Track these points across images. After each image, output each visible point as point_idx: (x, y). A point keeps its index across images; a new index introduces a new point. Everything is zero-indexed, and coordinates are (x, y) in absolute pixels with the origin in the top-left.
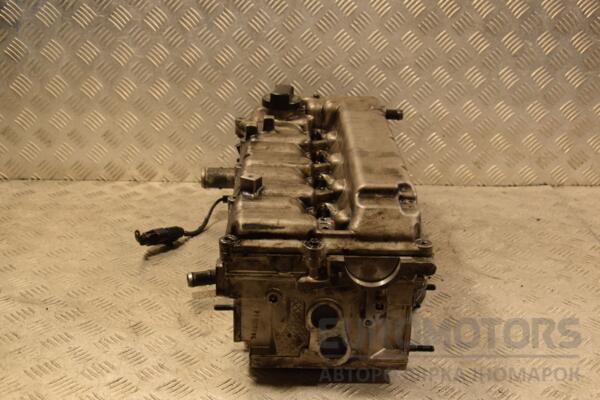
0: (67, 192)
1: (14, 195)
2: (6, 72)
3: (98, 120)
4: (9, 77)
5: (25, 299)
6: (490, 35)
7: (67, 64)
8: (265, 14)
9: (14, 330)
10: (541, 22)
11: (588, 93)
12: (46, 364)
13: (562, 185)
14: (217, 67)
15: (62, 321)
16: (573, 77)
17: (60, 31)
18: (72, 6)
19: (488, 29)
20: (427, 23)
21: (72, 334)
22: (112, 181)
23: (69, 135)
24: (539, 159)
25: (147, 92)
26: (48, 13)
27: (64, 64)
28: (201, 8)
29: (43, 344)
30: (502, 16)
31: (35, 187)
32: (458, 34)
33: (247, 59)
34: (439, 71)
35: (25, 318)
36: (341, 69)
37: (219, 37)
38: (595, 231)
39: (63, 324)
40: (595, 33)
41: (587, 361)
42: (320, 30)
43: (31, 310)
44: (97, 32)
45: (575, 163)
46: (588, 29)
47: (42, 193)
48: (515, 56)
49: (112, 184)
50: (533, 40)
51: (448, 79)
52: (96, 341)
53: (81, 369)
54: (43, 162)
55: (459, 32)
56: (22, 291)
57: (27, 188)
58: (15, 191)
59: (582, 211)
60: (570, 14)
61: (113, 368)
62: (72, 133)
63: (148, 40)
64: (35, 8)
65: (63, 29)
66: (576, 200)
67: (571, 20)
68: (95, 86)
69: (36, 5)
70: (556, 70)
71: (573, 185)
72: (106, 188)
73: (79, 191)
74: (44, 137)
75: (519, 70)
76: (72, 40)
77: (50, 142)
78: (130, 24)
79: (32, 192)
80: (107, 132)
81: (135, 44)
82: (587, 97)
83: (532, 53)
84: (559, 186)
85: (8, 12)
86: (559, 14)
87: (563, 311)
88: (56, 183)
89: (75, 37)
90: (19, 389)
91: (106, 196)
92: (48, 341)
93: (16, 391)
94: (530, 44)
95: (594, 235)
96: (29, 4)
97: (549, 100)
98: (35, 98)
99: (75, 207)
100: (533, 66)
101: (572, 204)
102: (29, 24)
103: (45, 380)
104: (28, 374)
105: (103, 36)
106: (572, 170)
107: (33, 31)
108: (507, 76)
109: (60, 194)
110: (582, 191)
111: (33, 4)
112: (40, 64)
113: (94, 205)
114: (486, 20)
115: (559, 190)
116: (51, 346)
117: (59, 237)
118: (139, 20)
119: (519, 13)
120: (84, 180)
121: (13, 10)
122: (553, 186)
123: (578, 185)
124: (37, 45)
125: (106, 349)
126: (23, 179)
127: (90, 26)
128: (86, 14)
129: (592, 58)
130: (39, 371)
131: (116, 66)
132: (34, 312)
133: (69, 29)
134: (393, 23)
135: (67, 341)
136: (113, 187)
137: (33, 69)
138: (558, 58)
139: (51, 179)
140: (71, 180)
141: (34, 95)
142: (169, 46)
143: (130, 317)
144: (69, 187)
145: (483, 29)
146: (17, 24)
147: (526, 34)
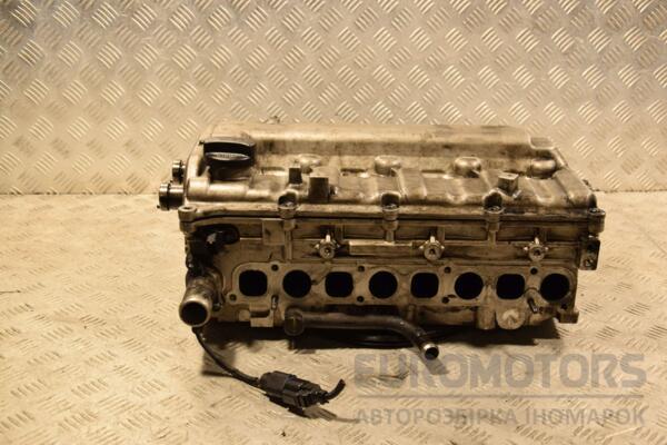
0: (88, 207)
1: (31, 211)
2: (20, 77)
3: (120, 128)
4: (23, 82)
5: (59, 317)
6: (538, 32)
7: (86, 68)
8: (301, 12)
9: (54, 349)
10: (593, 18)
11: (641, 93)
12: (93, 383)
13: (616, 191)
14: (248, 69)
15: (103, 339)
16: (626, 75)
17: (79, 32)
18: (92, 5)
19: (536, 26)
20: (472, 19)
21: (115, 352)
22: (136, 194)
23: (88, 145)
24: (591, 163)
25: (174, 98)
26: (66, 13)
27: (83, 67)
28: (232, 6)
29: (87, 362)
30: (551, 11)
31: (52, 201)
32: (506, 31)
33: (280, 59)
34: (485, 71)
35: (63, 336)
36: (382, 70)
37: (250, 38)
38: (654, 237)
39: (105, 343)
40: (649, 29)
41: (655, 368)
42: (359, 28)
43: (68, 329)
44: (119, 33)
45: (628, 167)
46: (641, 24)
47: (61, 207)
48: (565, 54)
49: (136, 197)
50: (584, 37)
51: (495, 79)
52: (142, 359)
53: (130, 387)
54: (61, 174)
55: (506, 29)
56: (56, 309)
57: (44, 203)
58: (31, 206)
59: (639, 218)
60: (623, 9)
61: (163, 385)
62: (92, 142)
63: (174, 41)
64: (52, 8)
65: (82, 30)
66: (631, 206)
67: (624, 15)
68: (117, 91)
69: (53, 4)
70: (608, 68)
71: (627, 191)
72: (130, 201)
73: (99, 205)
74: (60, 147)
75: (569, 68)
76: (92, 41)
77: (67, 152)
78: (154, 24)
79: (49, 207)
80: (130, 141)
81: (160, 45)
82: (640, 96)
83: (584, 51)
84: (612, 192)
85: (22, 12)
86: (611, 9)
87: (626, 319)
88: (74, 197)
89: (95, 38)
90: (70, 408)
91: (129, 211)
92: (91, 359)
93: (66, 409)
94: (582, 41)
95: (653, 241)
96: (45, 3)
97: (600, 100)
98: (51, 105)
99: (99, 222)
100: (584, 63)
101: (627, 210)
102: (46, 25)
103: (94, 398)
104: (77, 394)
105: (125, 37)
106: (626, 175)
107: (49, 33)
108: (557, 76)
109: (81, 208)
110: (638, 197)
111: (50, 3)
112: (57, 69)
113: (119, 220)
114: (535, 16)
115: (613, 196)
116: (96, 365)
117: (86, 254)
118: (165, 20)
119: (569, 9)
120: (104, 193)
121: (27, 9)
122: (606, 192)
123: (632, 191)
124: (54, 48)
125: (153, 367)
126: (38, 194)
127: (112, 26)
128: (108, 14)
129: (646, 55)
130: (86, 389)
131: (140, 69)
132: (71, 331)
133: (88, 31)
134: (436, 20)
135: (111, 359)
136: (137, 200)
137: (50, 73)
138: (610, 56)
139: (69, 193)
140: (55, 193)
141: (51, 101)
142: (197, 47)
143: (175, 334)
144: (90, 201)
145: (531, 26)
146: (32, 25)
147: (577, 30)
